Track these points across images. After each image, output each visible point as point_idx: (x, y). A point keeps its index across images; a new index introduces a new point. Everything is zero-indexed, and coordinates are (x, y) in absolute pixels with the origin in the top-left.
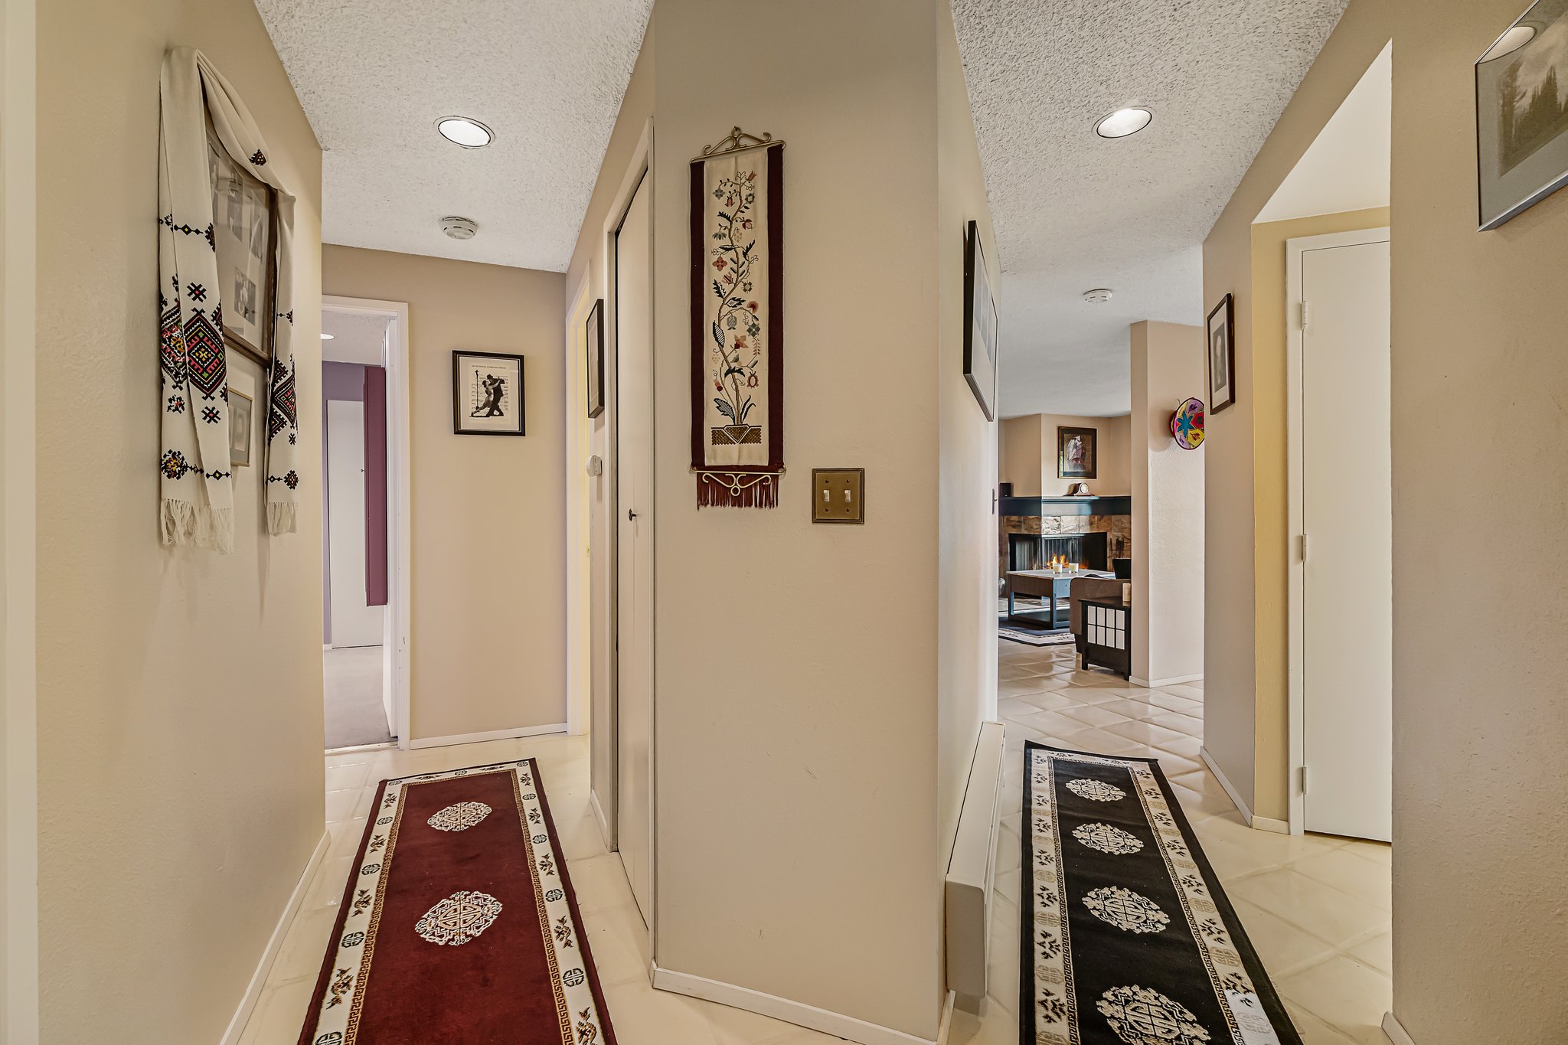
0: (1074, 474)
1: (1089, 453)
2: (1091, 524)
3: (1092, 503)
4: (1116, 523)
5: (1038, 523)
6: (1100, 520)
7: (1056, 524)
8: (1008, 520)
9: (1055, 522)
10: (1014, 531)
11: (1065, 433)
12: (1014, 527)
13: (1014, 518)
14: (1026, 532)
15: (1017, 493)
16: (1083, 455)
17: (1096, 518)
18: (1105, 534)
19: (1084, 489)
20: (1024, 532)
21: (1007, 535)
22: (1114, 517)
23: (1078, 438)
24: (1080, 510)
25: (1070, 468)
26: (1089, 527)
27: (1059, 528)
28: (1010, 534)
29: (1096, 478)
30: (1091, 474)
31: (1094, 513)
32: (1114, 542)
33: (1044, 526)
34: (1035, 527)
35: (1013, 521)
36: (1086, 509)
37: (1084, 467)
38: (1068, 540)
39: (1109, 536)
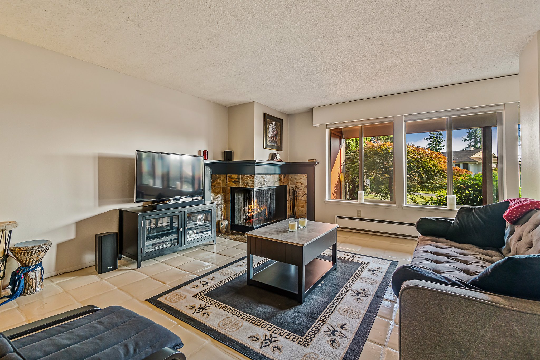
0: (272, 147)
1: (279, 134)
2: (280, 180)
3: (282, 167)
4: (292, 179)
5: (252, 179)
6: (284, 177)
7: (262, 180)
8: (230, 177)
9: (262, 178)
10: (234, 185)
11: (268, 118)
12: (234, 182)
13: (235, 176)
14: (243, 186)
15: (236, 158)
16: (276, 135)
17: (282, 176)
18: (286, 186)
19: (278, 157)
20: (241, 186)
21: (229, 188)
22: (290, 176)
23: (274, 123)
24: (275, 171)
25: (270, 143)
26: (279, 182)
27: (264, 183)
28: (231, 188)
29: (282, 150)
30: (280, 148)
31: (281, 173)
32: (291, 191)
33: (256, 181)
34: (250, 182)
35: (233, 178)
36: (278, 170)
37: (276, 143)
38: (268, 190)
39: (288, 188)
